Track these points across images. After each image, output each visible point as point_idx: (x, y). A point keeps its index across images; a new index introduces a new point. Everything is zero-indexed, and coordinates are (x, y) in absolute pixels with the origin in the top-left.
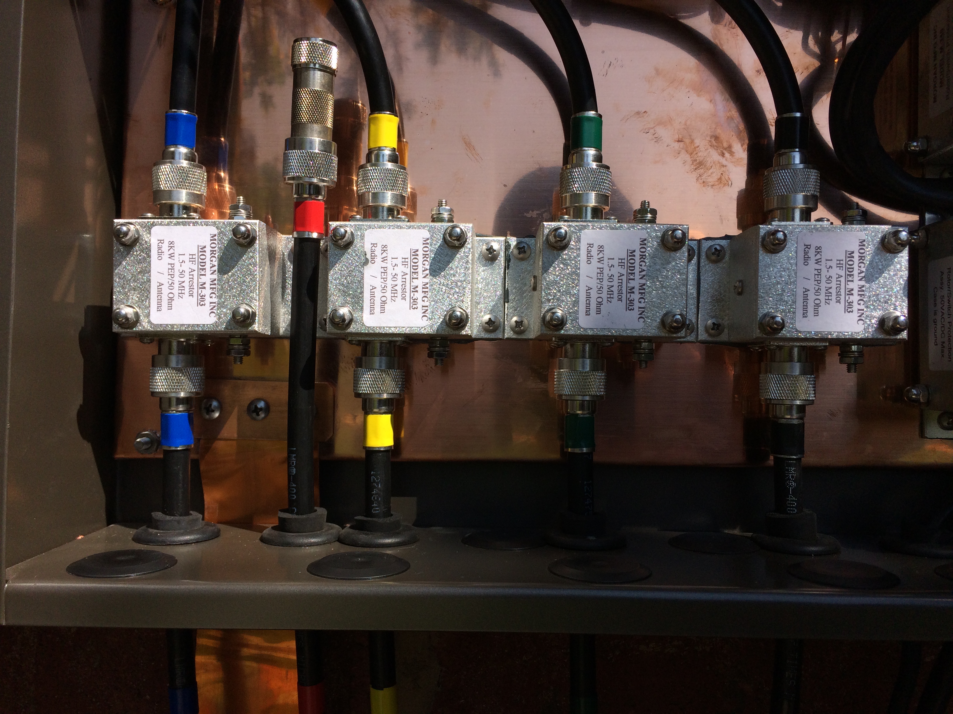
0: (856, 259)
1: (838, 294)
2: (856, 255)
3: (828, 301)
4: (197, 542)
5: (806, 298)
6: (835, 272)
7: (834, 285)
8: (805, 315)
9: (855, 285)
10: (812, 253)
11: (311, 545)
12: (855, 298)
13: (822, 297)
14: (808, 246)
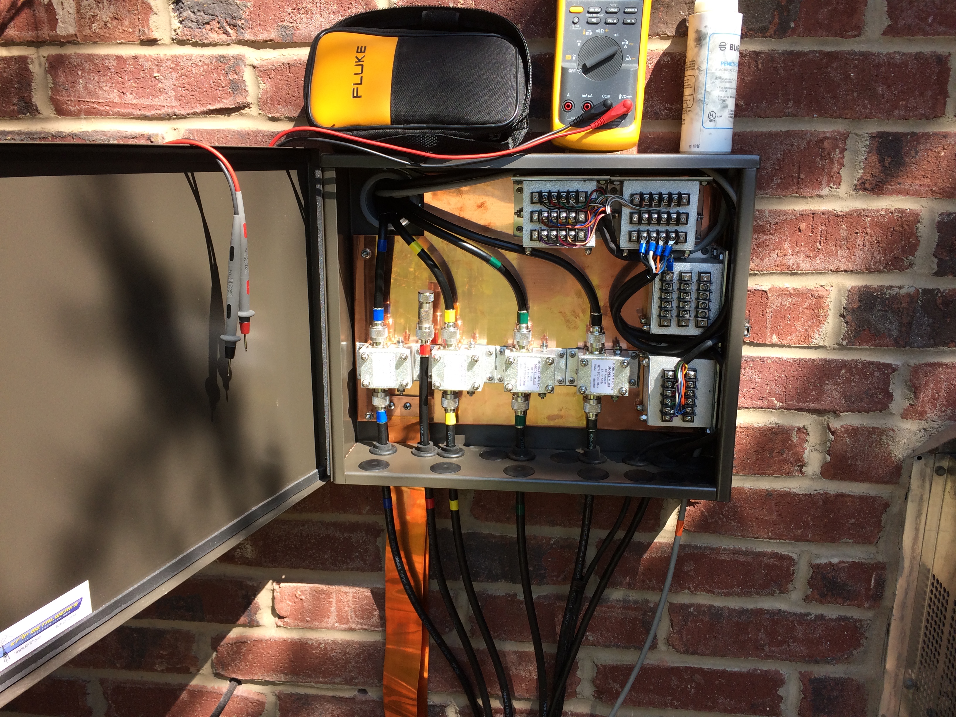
0: (612, 369)
1: (605, 380)
2: (612, 368)
3: (602, 383)
4: (391, 454)
5: (594, 382)
6: (604, 373)
7: (604, 377)
8: (594, 387)
9: (611, 378)
10: (597, 367)
11: (429, 457)
12: (611, 382)
13: (600, 381)
14: (595, 365)
